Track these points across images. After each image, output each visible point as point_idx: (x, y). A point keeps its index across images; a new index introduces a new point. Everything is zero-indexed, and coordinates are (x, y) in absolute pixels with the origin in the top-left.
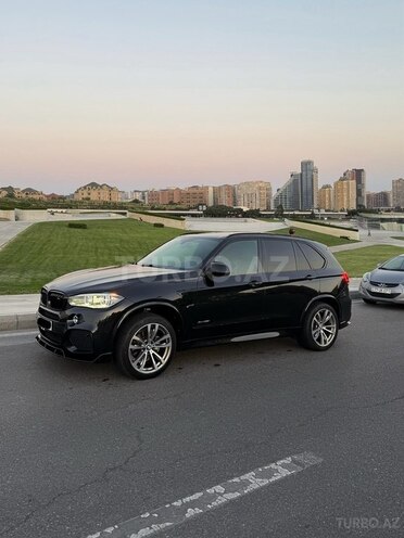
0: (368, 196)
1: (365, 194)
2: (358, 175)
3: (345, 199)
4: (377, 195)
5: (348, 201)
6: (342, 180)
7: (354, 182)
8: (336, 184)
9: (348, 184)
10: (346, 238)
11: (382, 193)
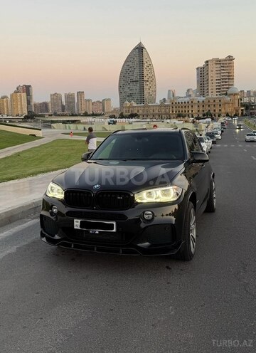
0: (35, 105)
1: (32, 104)
2: (27, 89)
3: (19, 107)
4: (41, 104)
5: (21, 108)
6: (16, 92)
7: (25, 94)
8: (12, 96)
9: (21, 96)
10: (34, 135)
11: (44, 103)
